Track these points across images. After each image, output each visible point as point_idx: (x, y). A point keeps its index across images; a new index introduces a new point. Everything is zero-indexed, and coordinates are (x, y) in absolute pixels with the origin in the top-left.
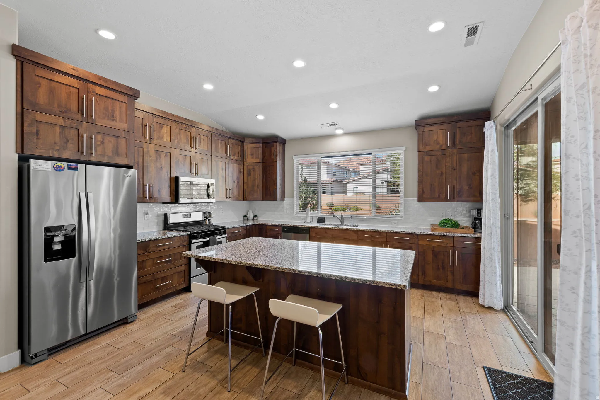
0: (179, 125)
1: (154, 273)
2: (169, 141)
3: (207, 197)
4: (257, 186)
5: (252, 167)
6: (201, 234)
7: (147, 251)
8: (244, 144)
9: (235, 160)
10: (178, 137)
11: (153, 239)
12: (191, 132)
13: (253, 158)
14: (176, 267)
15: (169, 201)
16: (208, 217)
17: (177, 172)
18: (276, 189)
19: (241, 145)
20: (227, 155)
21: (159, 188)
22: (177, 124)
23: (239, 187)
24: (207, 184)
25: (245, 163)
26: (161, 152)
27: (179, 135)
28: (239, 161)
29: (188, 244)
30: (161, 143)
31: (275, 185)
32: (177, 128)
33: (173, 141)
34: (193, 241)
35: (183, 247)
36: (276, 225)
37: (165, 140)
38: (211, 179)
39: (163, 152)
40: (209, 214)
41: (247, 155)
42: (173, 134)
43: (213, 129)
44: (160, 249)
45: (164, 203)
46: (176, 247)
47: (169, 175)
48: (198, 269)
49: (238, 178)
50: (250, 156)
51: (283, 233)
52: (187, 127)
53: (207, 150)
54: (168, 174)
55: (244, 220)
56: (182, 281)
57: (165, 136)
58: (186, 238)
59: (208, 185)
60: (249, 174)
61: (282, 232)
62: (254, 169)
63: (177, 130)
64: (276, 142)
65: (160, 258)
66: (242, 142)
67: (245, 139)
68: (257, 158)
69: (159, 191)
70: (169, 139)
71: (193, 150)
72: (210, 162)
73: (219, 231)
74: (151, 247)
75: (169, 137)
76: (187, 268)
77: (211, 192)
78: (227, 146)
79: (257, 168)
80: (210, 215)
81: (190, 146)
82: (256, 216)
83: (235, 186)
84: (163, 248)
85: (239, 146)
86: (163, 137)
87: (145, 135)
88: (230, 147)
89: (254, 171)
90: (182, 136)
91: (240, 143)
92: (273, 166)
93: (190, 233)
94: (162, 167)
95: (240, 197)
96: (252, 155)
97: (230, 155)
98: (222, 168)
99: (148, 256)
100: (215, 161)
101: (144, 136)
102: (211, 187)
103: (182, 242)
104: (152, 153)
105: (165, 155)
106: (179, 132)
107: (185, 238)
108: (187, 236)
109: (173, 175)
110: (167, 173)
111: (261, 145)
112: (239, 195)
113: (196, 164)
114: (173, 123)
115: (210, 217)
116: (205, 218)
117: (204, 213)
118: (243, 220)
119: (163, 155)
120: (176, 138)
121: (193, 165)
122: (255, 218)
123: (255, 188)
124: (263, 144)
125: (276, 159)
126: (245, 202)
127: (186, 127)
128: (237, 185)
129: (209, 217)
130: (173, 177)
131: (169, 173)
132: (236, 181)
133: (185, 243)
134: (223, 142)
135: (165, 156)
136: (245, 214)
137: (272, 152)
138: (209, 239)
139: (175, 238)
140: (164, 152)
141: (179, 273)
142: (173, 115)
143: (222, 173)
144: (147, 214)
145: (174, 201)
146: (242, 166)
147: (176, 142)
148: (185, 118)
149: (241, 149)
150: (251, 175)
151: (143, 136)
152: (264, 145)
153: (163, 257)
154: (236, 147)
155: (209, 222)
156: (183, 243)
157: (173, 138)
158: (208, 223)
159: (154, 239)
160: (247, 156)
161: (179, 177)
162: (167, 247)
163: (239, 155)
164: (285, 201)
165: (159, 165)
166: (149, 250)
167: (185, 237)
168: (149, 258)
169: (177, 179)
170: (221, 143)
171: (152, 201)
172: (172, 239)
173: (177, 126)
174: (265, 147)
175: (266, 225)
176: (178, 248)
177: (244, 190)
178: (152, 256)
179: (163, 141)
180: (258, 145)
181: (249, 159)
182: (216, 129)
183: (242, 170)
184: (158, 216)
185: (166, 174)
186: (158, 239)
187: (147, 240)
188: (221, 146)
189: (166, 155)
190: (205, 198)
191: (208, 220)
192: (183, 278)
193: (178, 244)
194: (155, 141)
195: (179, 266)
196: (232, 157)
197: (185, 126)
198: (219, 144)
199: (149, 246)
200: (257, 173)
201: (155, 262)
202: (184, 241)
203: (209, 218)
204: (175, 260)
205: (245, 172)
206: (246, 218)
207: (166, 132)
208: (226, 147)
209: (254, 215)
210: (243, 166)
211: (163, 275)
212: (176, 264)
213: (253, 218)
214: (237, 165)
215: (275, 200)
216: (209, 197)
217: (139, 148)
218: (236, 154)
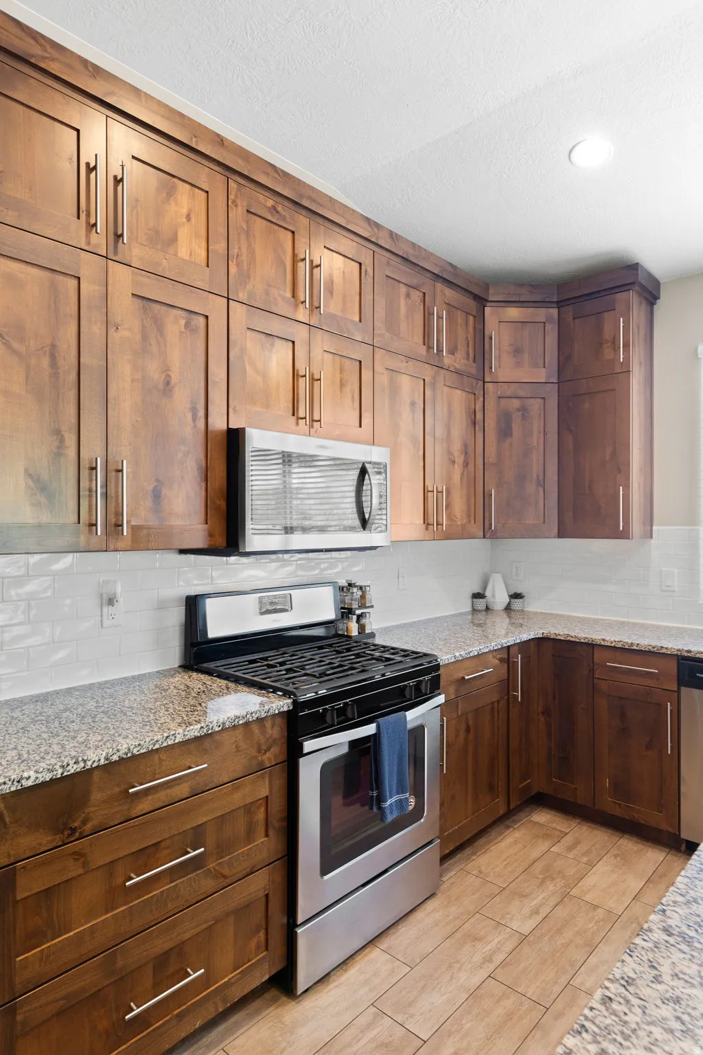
0: (243, 190)
1: (113, 943)
2: (204, 262)
3: (357, 523)
4: (535, 477)
5: (516, 403)
6: (341, 704)
7: (74, 830)
8: (487, 310)
9: (457, 372)
10: (239, 248)
11: (106, 759)
12: (293, 232)
13: (518, 364)
14: (227, 882)
15: (200, 543)
16: (355, 605)
17: (235, 410)
18: (627, 488)
19: (474, 313)
20: (430, 348)
21: (157, 480)
22: (238, 189)
23: (471, 482)
24: (360, 466)
25: (489, 387)
26: (164, 308)
27: (243, 237)
28: (470, 376)
29: (283, 757)
30: (165, 267)
31: (619, 471)
32: (236, 206)
33: (219, 264)
34: (305, 744)
35: (258, 777)
36: (650, 652)
37: (183, 253)
38: (372, 447)
39: (175, 312)
40: (360, 593)
41: (497, 354)
42: (219, 228)
43: (381, 234)
44: (144, 805)
45: (183, 551)
46: (226, 780)
47: (201, 424)
48: (326, 877)
49: (465, 446)
50: (508, 360)
51: (683, 689)
52: (279, 208)
53: (357, 319)
54: (194, 419)
55: (474, 611)
56: (258, 947)
57: (183, 233)
58: (276, 732)
59: (363, 472)
60: (505, 431)
61: (681, 683)
62: (523, 410)
63: (238, 213)
64: (625, 287)
65: (145, 857)
66: (481, 301)
67: (491, 291)
68: (536, 366)
69: (157, 496)
70: (204, 254)
71: (302, 314)
72: (366, 375)
73: (411, 683)
74: (99, 806)
75: (204, 245)
76: (279, 877)
77: (375, 501)
78: (429, 313)
79: (535, 405)
80: (363, 597)
81: (288, 294)
82: (517, 596)
83: (456, 478)
84: (162, 797)
85: (471, 318)
86: (174, 239)
87: (88, 215)
88: (440, 317)
89: (523, 415)
90: (258, 247)
91: (472, 304)
92: (614, 390)
93: (295, 703)
94: (168, 383)
95: (473, 522)
96: (517, 351)
97: (440, 350)
98: (413, 404)
99: (78, 855)
100: (385, 372)
101: (83, 216)
102: (374, 480)
103: (254, 753)
104: (123, 306)
105: (183, 322)
106: (245, 227)
107: (269, 731)
108: (279, 721)
109: (219, 423)
110: (194, 410)
111: (554, 312)
112: (469, 516)
113: (316, 377)
114: (220, 180)
115: (363, 606)
116: (346, 612)
117: (342, 589)
118: (469, 609)
119: (174, 324)
120: (234, 251)
121: (301, 380)
122: (517, 604)
123: (531, 488)
124: (560, 304)
125: (627, 357)
126: (487, 542)
127: (274, 208)
128: (463, 474)
129: (360, 607)
130: (221, 432)
131: (201, 413)
132: (460, 460)
133: (269, 758)
134: (416, 295)
135: (183, 329)
136: (477, 590)
137: (607, 335)
138: (378, 727)
139: (225, 735)
140: (180, 312)
141: (240, 912)
142: (220, 141)
143: (409, 422)
144: (111, 601)
145: (221, 541)
146: (478, 398)
147: (233, 270)
148: (269, 163)
149: (475, 328)
150: (511, 435)
151: (79, 218)
152: (569, 312)
153: (163, 845)
154: (460, 317)
155: (362, 628)
156: (260, 758)
157: (219, 247)
158: (354, 632)
159: (115, 758)
160: (499, 358)
161: (243, 429)
162: (183, 790)
163: (468, 354)
164: (653, 541)
165: (153, 370)
166: (84, 822)
167: (268, 724)
168: (84, 865)
169: (234, 441)
170: (408, 296)
171: (120, 545)
172: (207, 743)
173: (236, 196)
174: (570, 316)
175: (591, 646)
176: (237, 788)
177: (486, 496)
178: (100, 858)
179: (176, 255)
180: (541, 314)
181: (503, 367)
182: (391, 233)
183: (479, 416)
184: (161, 606)
185: (190, 416)
186: (134, 756)
187: (72, 769)
188: (407, 307)
189: (187, 325)
190: (351, 529)
191: (355, 617)
192: (262, 935)
193: (236, 765)
194: (135, 251)
195: (240, 875)
196: (447, 360)
197: (270, 203)
198: (403, 302)
199: (84, 800)
200: (536, 426)
201: (119, 880)
202: (264, 747)
203: (358, 612)
204: (223, 848)
205: (491, 423)
206: (480, 604)
207: (188, 217)
208: (427, 315)
209: (512, 592)
210: (482, 399)
211: (161, 944)
212: (226, 872)
213: (509, 604)
214: (464, 394)
215: (625, 535)
216: (364, 523)
217: (61, 278)
218: (459, 347)
